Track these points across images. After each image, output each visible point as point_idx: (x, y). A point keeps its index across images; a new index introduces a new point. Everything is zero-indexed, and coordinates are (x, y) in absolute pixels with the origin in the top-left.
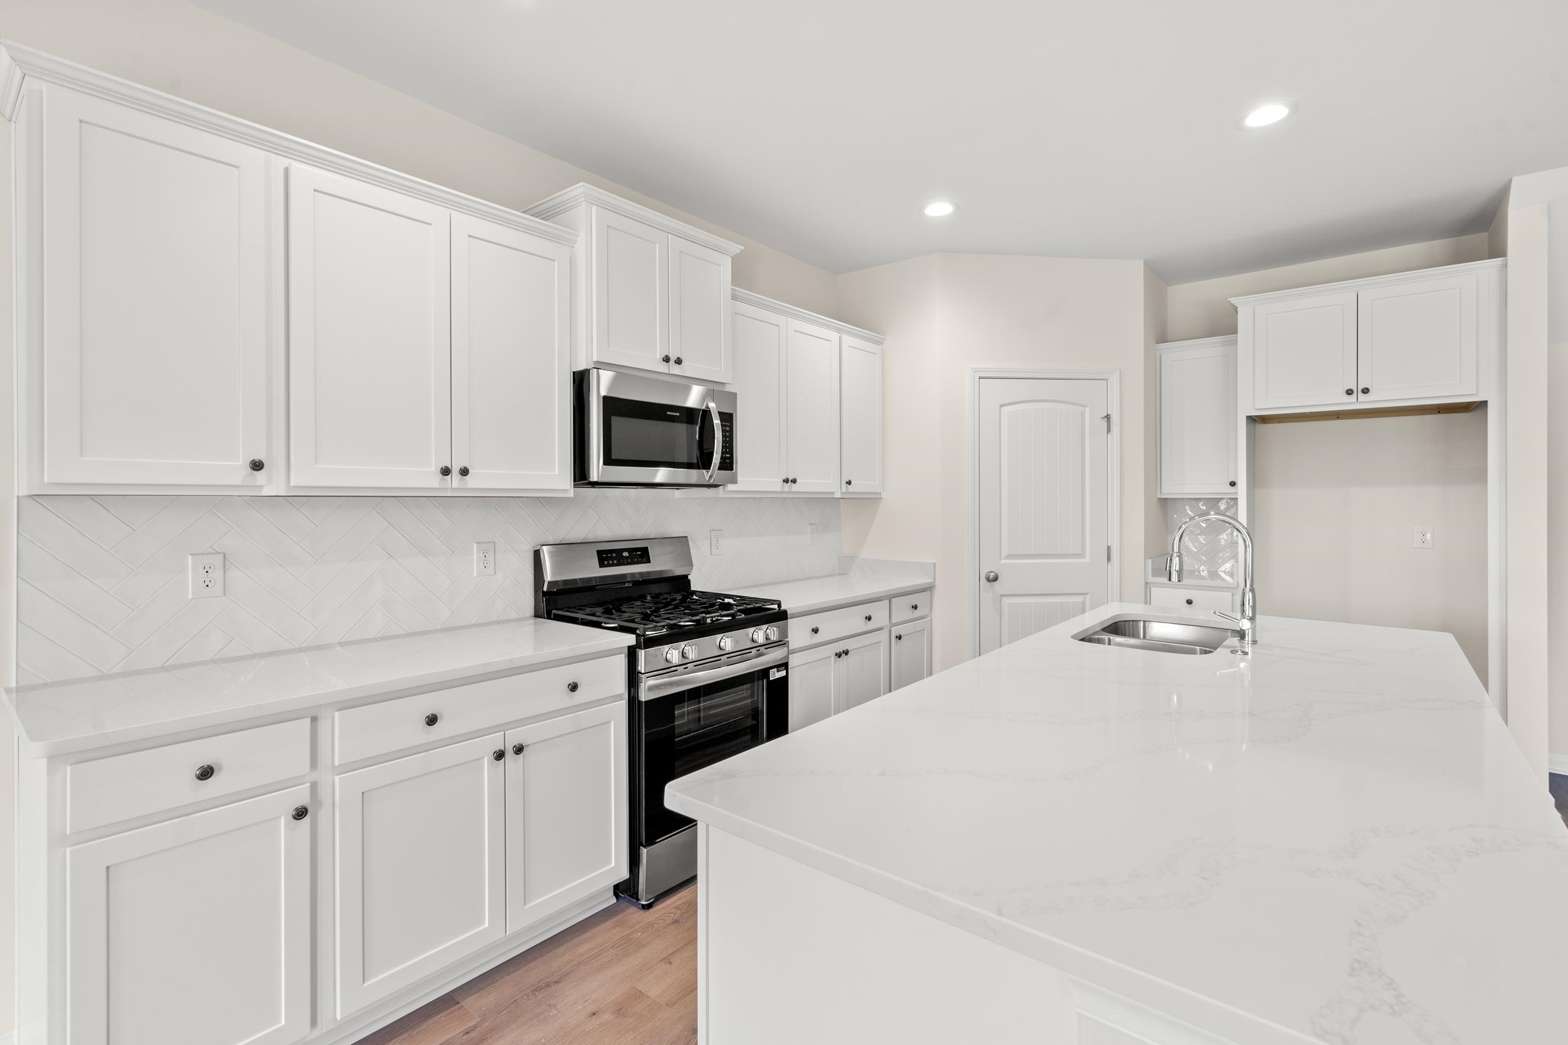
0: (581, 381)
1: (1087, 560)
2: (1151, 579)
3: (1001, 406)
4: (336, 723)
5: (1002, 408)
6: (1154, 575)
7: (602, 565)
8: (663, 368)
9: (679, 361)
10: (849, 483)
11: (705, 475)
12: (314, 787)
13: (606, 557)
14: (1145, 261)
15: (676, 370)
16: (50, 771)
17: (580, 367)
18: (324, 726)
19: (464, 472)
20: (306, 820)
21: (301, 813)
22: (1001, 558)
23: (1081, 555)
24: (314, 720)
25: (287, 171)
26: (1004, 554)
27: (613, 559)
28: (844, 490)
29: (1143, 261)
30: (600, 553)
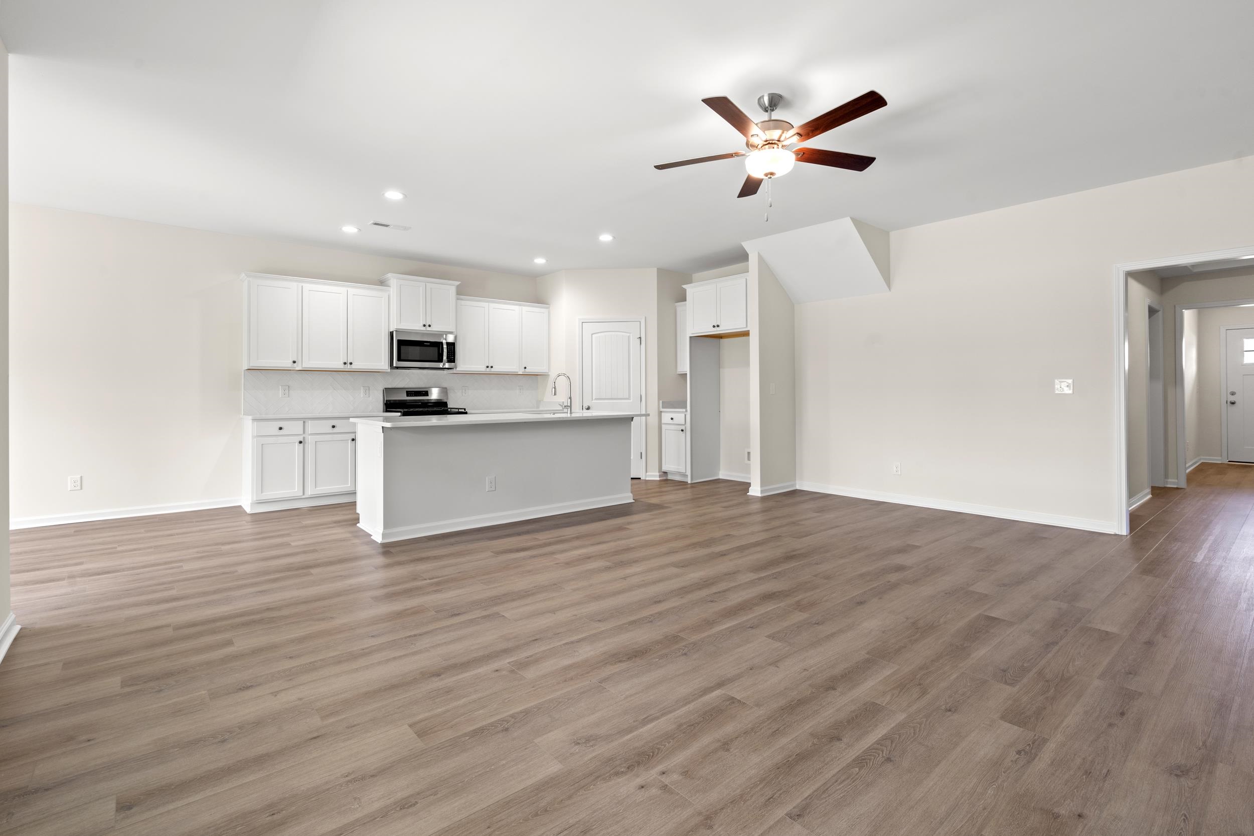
0: (392, 334)
1: (631, 401)
2: (662, 410)
3: (592, 334)
4: (309, 424)
5: (593, 335)
6: (663, 408)
7: (408, 396)
8: (424, 328)
9: (430, 326)
10: (525, 368)
11: (441, 365)
12: (304, 438)
13: (409, 393)
14: (657, 269)
15: (429, 329)
16: (252, 423)
17: (391, 331)
18: (306, 424)
19: (351, 364)
20: (302, 444)
21: (301, 442)
22: (592, 399)
23: (629, 399)
24: (304, 422)
25: (302, 286)
26: (594, 398)
27: (412, 394)
28: (523, 371)
29: (656, 269)
30: (407, 392)
